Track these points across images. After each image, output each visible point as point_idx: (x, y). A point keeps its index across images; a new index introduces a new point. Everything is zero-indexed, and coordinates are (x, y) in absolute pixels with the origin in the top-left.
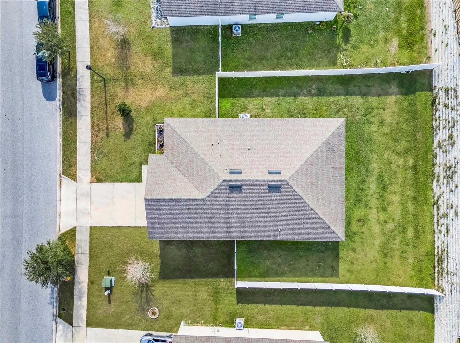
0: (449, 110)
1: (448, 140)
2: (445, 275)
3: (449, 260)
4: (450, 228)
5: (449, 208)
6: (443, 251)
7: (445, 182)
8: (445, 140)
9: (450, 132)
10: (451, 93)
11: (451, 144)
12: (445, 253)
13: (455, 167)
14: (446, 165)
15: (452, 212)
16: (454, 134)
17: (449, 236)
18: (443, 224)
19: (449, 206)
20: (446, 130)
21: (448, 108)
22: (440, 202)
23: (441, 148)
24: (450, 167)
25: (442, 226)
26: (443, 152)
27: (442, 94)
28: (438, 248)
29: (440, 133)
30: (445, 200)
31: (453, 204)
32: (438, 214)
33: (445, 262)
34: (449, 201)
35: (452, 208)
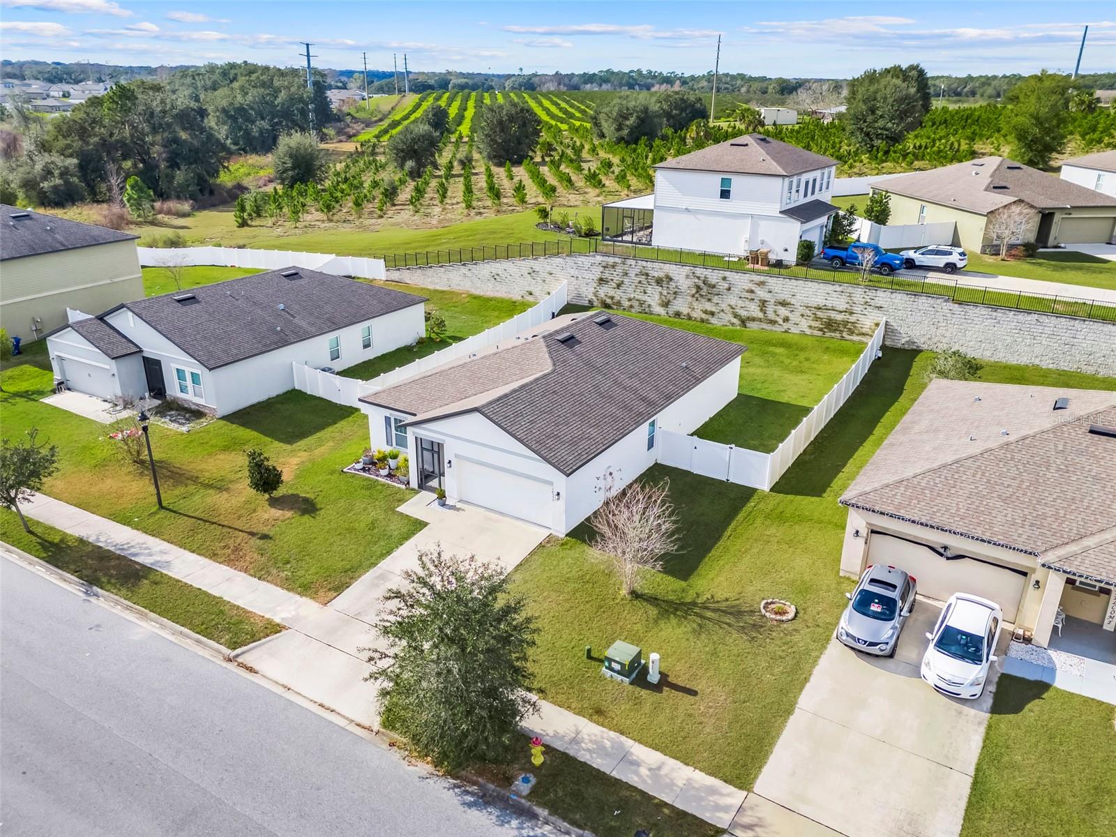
0: (626, 280)
1: (661, 286)
2: (852, 319)
3: (830, 305)
4: (781, 297)
5: (752, 296)
6: (817, 319)
7: (715, 299)
8: (661, 293)
9: (652, 282)
10: (607, 275)
11: (668, 283)
12: (820, 314)
13: (699, 278)
14: (693, 296)
15: (759, 292)
16: (656, 274)
17: (793, 301)
18: (775, 312)
19: (748, 295)
20: (649, 290)
21: (622, 282)
22: (743, 313)
23: (669, 301)
24: (698, 288)
25: (778, 315)
26: (675, 298)
27: (604, 291)
28: (810, 327)
29: (649, 301)
30: (740, 303)
31: (747, 288)
32: (760, 320)
33: (834, 315)
34: (743, 296)
35: (752, 291)
